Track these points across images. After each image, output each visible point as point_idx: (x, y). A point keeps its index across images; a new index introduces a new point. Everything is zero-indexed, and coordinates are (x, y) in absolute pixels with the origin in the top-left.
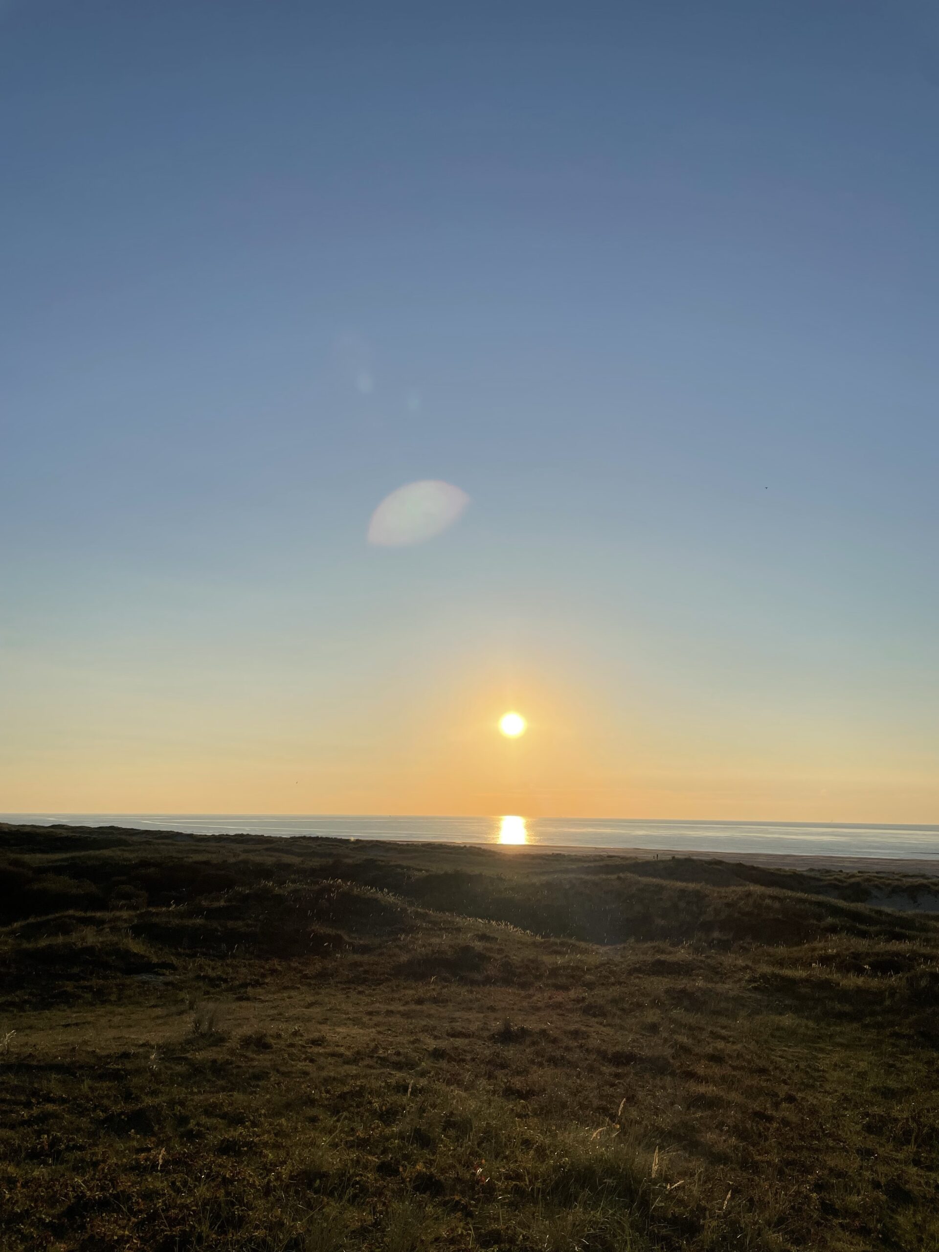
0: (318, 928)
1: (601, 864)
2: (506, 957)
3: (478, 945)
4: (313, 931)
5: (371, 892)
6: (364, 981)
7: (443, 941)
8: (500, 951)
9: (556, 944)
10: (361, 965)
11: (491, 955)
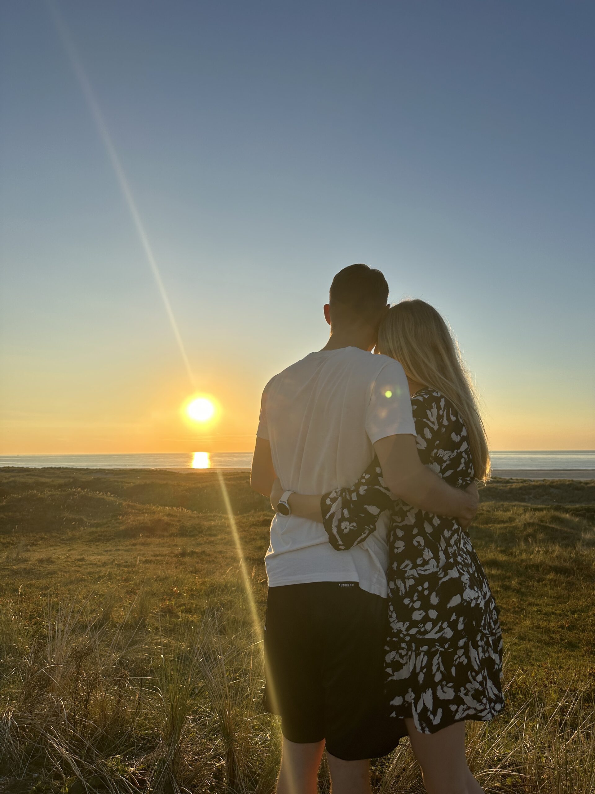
0: (67, 515)
1: (238, 476)
2: (183, 523)
3: (166, 519)
4: (65, 517)
5: (99, 495)
6: (99, 540)
7: (146, 518)
8: (179, 521)
9: (211, 516)
10: (96, 532)
11: (174, 523)
